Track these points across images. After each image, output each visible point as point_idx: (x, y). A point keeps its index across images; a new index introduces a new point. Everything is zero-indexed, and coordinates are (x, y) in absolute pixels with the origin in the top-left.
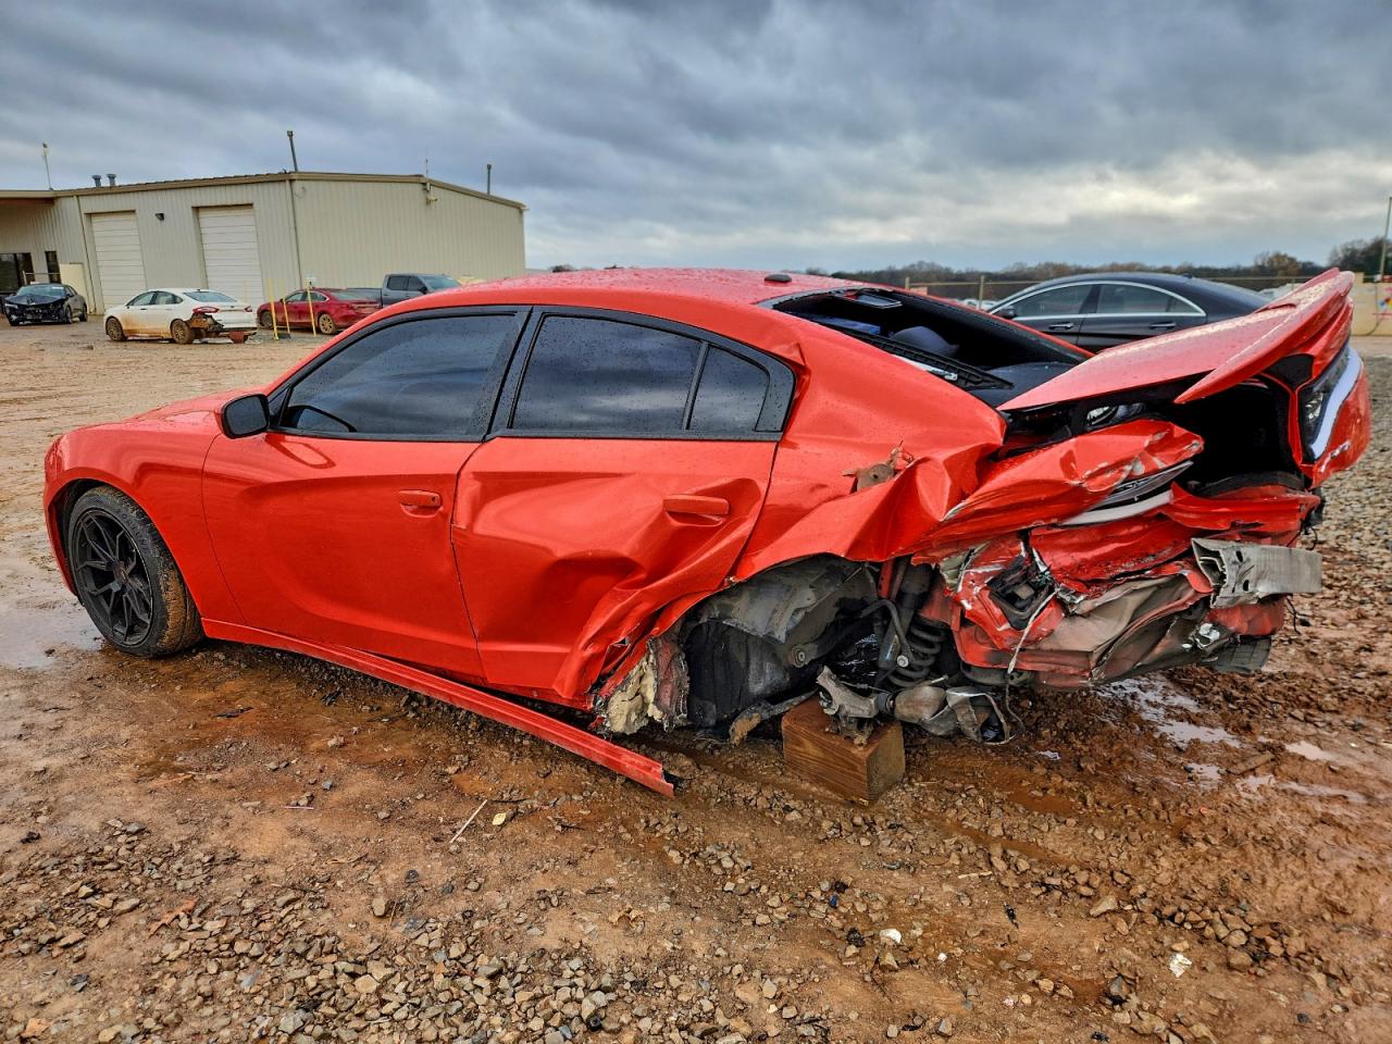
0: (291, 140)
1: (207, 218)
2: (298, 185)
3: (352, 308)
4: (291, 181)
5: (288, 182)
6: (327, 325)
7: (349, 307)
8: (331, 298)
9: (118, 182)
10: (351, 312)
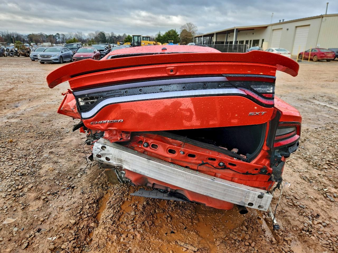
0: (327, 5)
1: (298, 29)
2: (324, 18)
3: (324, 54)
4: (323, 17)
5: (321, 18)
6: (315, 59)
7: (323, 54)
8: (319, 51)
9: (284, 21)
10: (324, 55)
